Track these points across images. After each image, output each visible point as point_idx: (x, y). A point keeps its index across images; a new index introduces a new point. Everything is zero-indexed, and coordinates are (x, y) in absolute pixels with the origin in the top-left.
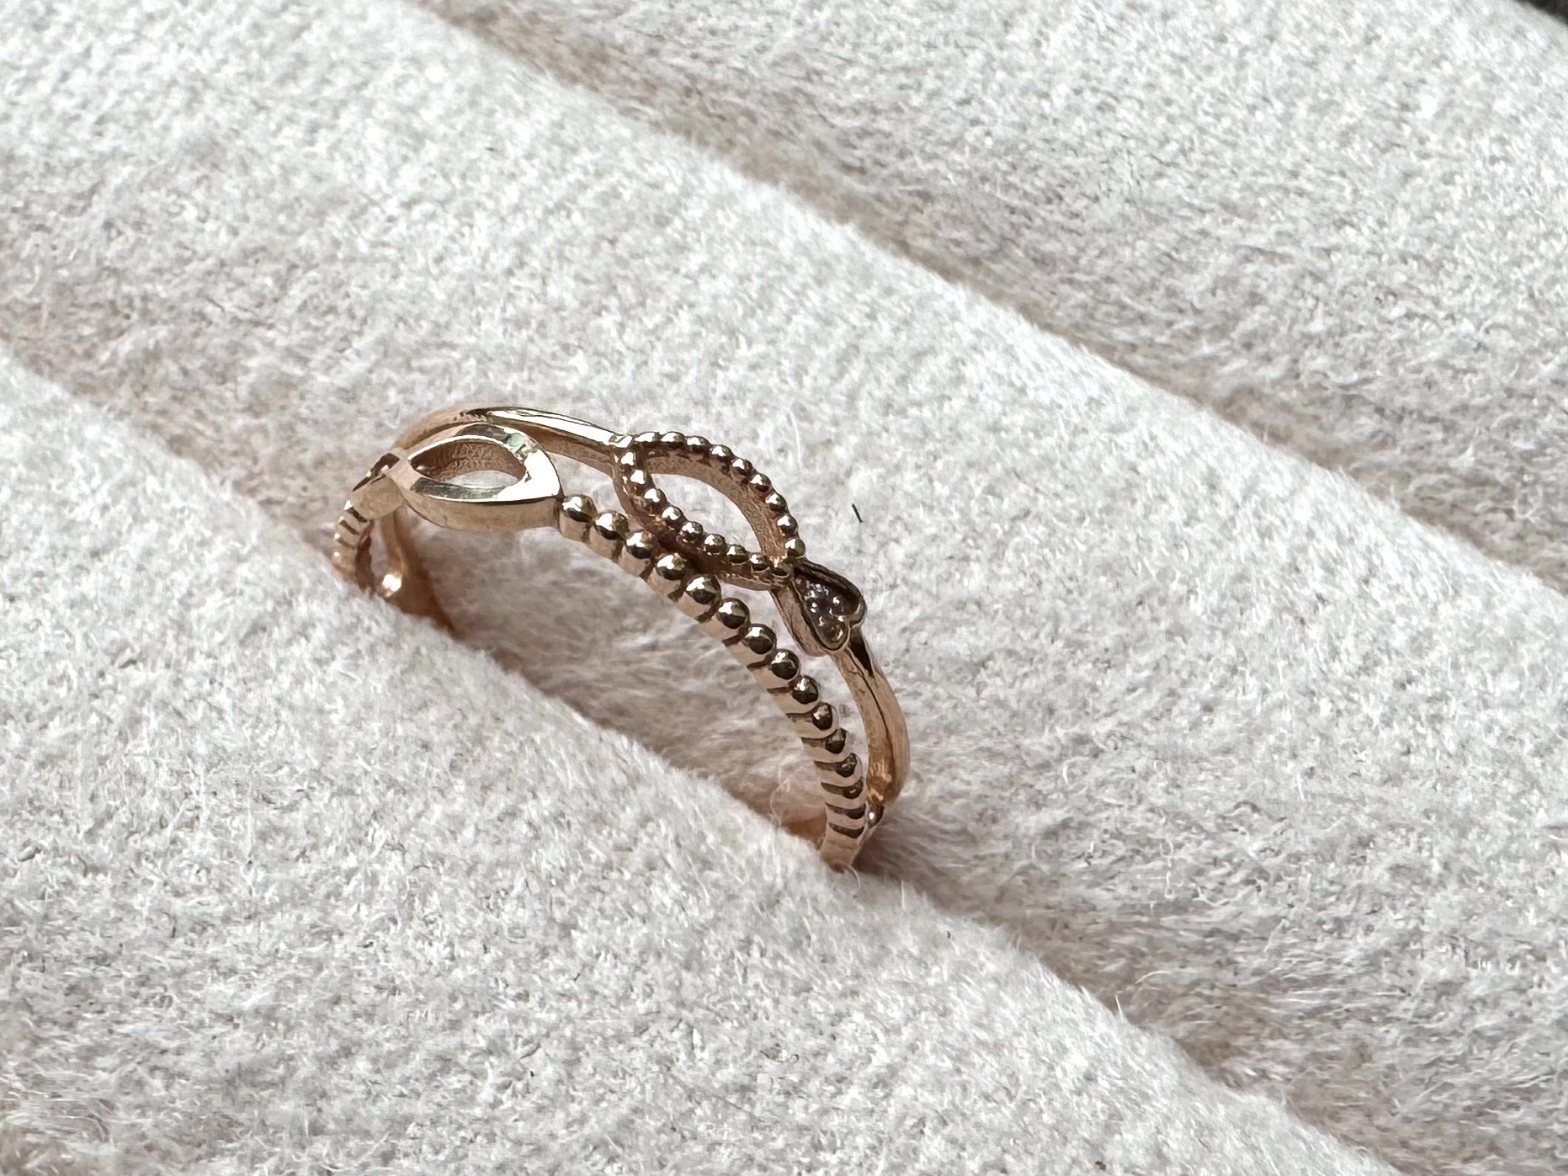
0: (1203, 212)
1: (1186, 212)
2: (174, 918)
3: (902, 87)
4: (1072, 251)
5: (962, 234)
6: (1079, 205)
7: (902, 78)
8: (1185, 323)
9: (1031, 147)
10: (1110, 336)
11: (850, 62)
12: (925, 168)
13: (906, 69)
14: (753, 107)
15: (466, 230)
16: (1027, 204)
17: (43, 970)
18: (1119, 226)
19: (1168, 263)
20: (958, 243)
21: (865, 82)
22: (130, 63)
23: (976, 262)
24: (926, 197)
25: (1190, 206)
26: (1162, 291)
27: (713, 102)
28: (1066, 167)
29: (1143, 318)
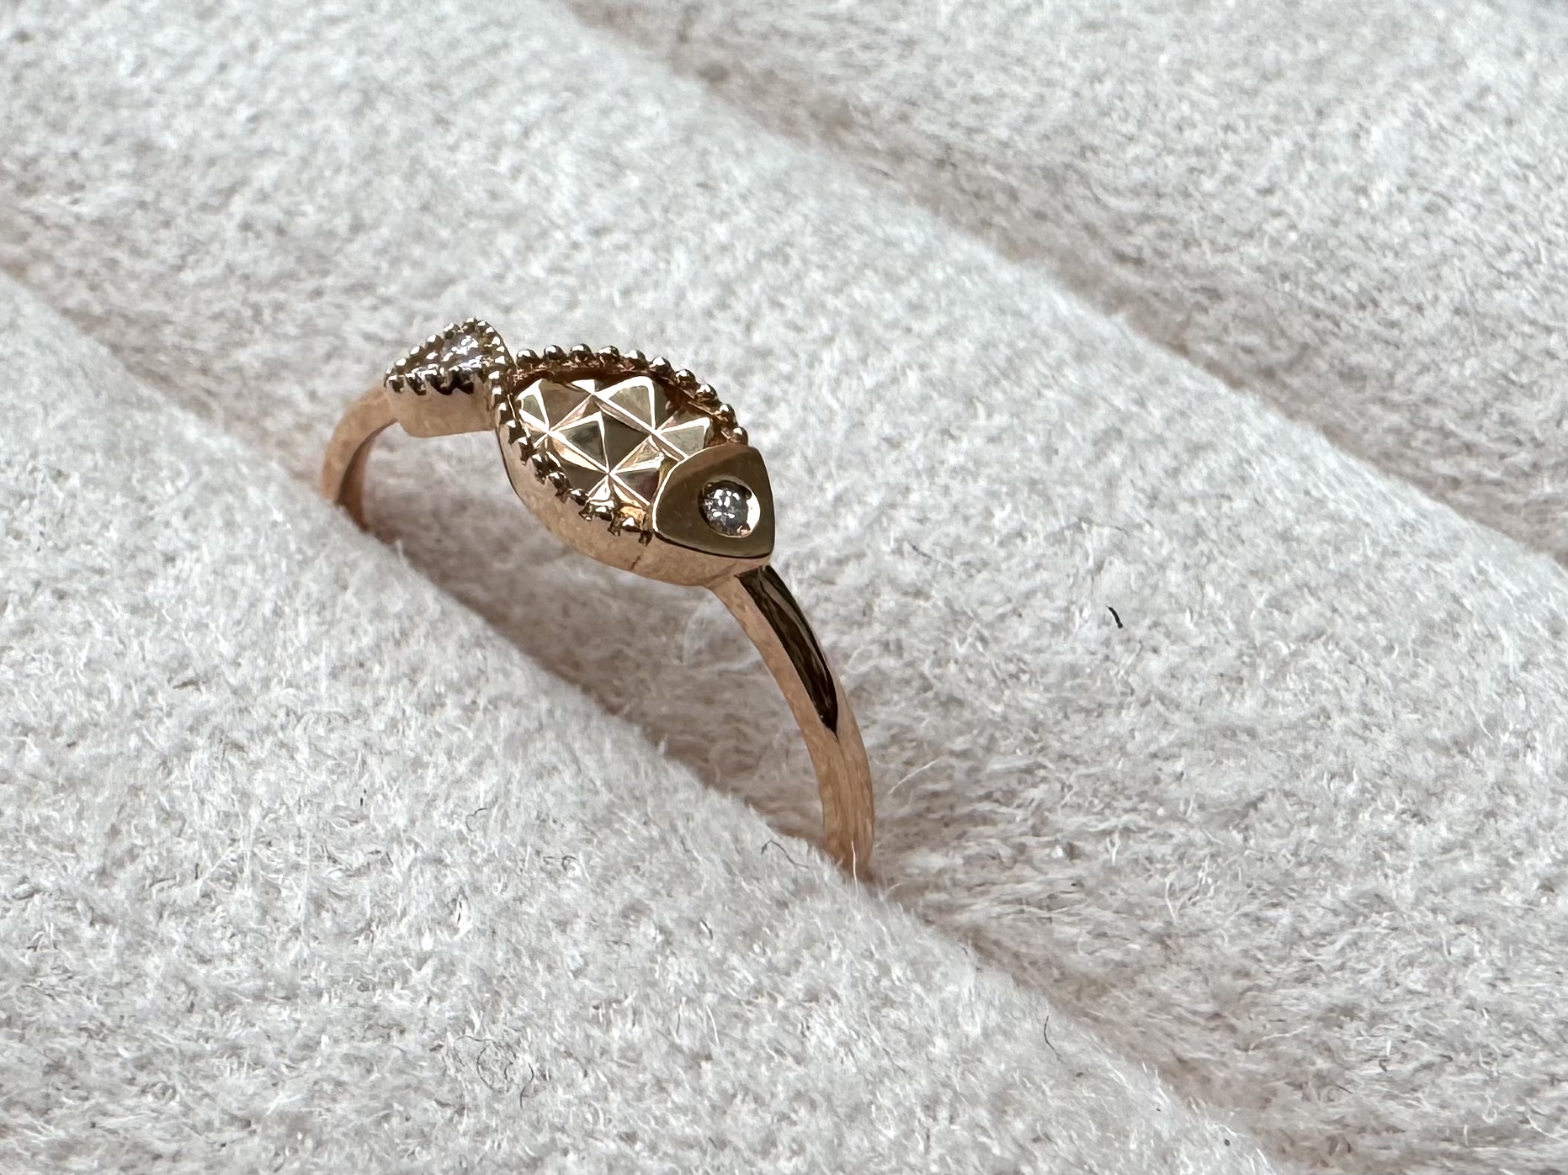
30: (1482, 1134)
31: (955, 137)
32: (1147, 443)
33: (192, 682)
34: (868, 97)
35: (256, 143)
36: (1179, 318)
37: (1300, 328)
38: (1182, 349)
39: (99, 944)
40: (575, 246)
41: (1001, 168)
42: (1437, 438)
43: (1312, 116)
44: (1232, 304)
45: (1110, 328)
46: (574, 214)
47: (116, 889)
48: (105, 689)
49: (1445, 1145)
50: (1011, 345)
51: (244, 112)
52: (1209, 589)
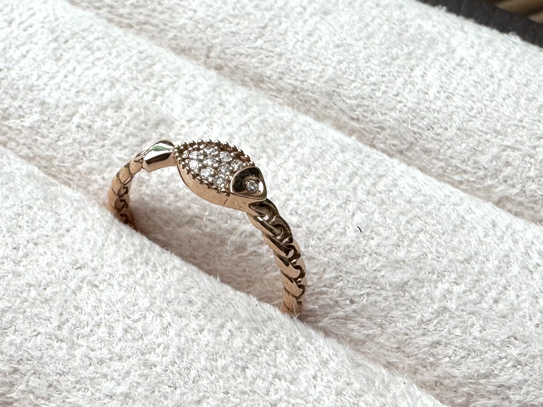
0: (487, 133)
1: (480, 133)
2: (90, 359)
3: (373, 90)
4: (438, 147)
5: (396, 142)
6: (439, 131)
7: (373, 87)
8: (481, 173)
9: (421, 110)
10: (452, 179)
11: (353, 81)
12: (382, 118)
13: (375, 84)
14: (317, 97)
15: (210, 130)
16: (420, 131)
17: (39, 378)
18: (455, 138)
19: (474, 151)
20: (394, 145)
21: (359, 88)
22: (90, 73)
23: (401, 152)
24: (382, 128)
25: (481, 131)
26: (472, 161)
27: (303, 96)
28: (435, 118)
29: (465, 172)
30: (480, 376)
31: (298, 84)
32: (365, 176)
33: (80, 268)
34: (268, 73)
35: (79, 100)
36: (372, 136)
37: (410, 137)
38: (373, 146)
39: (60, 348)
40: (183, 126)
41: (313, 93)
42: (454, 169)
43: (409, 71)
44: (388, 131)
45: (351, 141)
46: (181, 116)
47: (64, 331)
48: (53, 272)
49: (470, 380)
50: (320, 148)
51: (74, 90)
52: (387, 219)
